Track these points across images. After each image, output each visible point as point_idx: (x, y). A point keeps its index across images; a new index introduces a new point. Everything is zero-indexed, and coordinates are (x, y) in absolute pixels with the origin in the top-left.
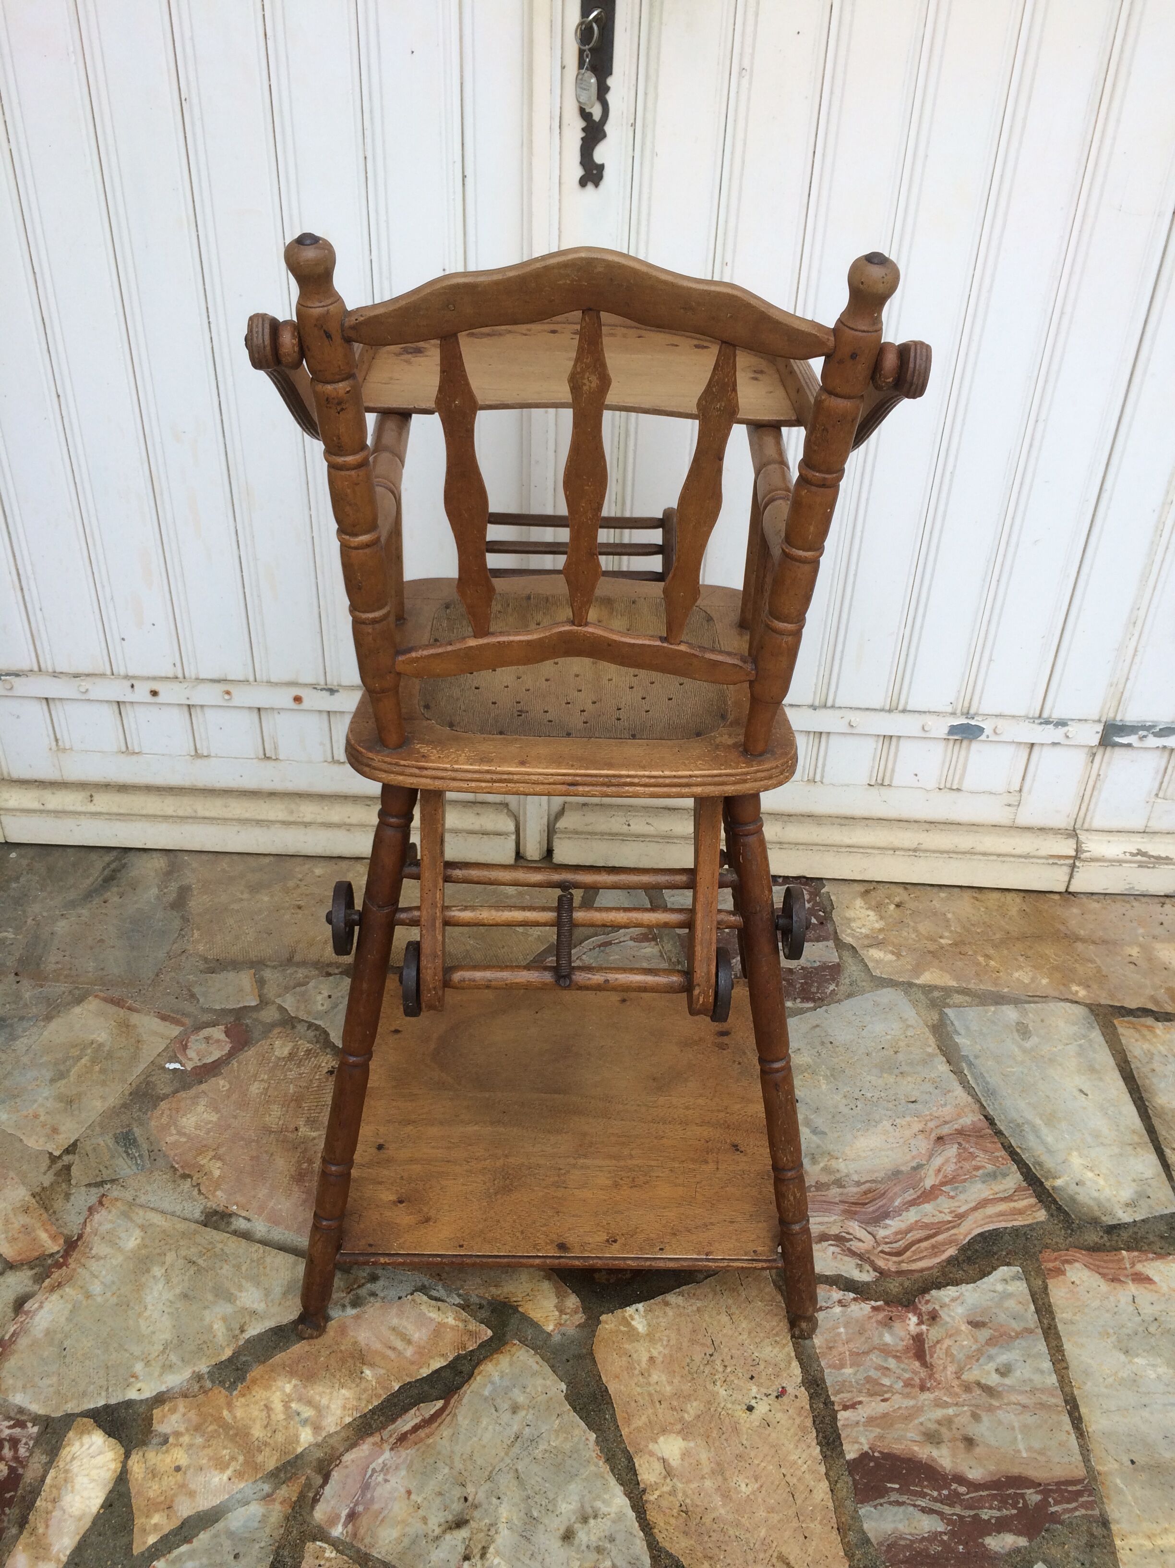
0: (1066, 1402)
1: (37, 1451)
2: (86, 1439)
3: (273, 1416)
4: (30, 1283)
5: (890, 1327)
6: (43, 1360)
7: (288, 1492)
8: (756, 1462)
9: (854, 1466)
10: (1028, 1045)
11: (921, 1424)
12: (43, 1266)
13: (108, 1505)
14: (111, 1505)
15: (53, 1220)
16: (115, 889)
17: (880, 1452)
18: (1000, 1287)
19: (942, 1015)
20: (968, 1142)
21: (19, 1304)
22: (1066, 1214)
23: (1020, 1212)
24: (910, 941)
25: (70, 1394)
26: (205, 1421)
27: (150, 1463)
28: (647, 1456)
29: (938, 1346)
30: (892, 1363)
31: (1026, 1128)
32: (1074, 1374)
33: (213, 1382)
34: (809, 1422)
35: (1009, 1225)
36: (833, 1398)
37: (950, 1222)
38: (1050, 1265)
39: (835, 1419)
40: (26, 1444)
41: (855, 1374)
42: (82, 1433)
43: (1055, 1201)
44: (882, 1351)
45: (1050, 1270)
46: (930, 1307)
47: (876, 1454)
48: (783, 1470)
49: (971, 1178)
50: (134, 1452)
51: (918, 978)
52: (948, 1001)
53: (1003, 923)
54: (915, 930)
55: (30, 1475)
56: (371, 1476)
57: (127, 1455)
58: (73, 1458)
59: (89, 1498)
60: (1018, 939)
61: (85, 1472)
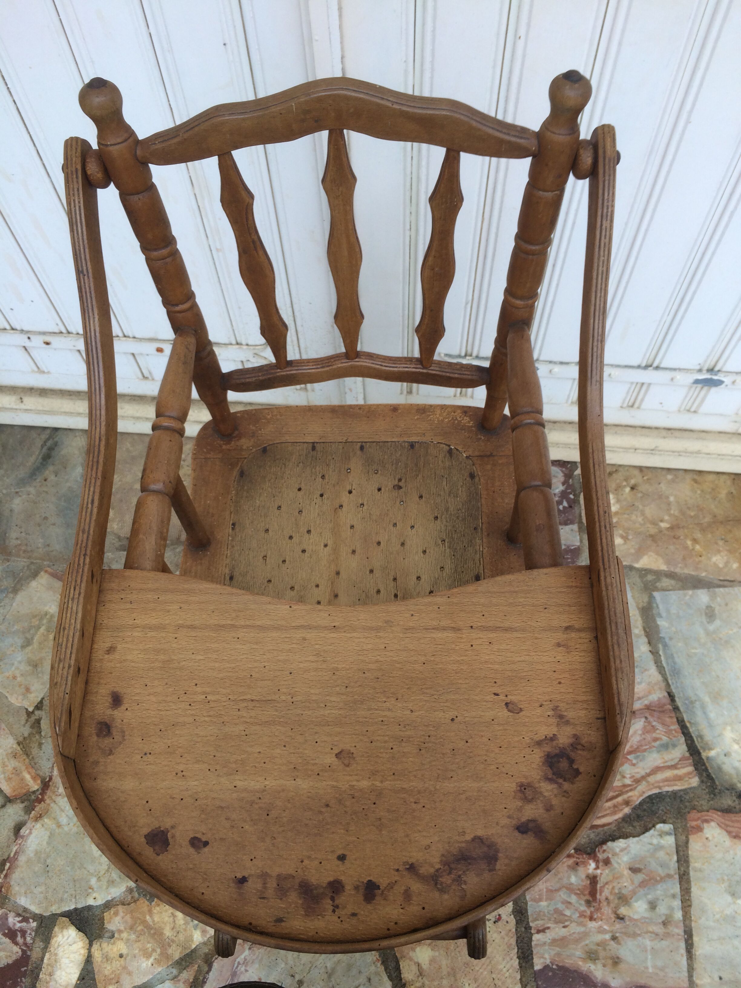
0: (685, 932)
1: (37, 939)
2: (65, 932)
3: (177, 922)
4: (22, 813)
5: (576, 871)
6: (35, 873)
7: (188, 975)
8: (477, 968)
9: (537, 975)
10: (711, 628)
11: (587, 945)
12: (29, 800)
13: (82, 978)
14: (83, 979)
15: (33, 764)
16: (51, 468)
17: (557, 965)
18: (655, 841)
19: (651, 597)
20: (653, 716)
21: (18, 829)
22: (712, 779)
23: (679, 778)
24: (637, 525)
25: (53, 900)
26: (136, 923)
27: (104, 951)
28: (408, 961)
29: (607, 886)
30: (573, 899)
31: (697, 704)
32: (694, 912)
33: (139, 894)
34: (513, 941)
35: (670, 789)
36: (531, 924)
37: (629, 785)
38: (694, 823)
39: (531, 940)
40: (30, 934)
41: (548, 906)
42: (62, 928)
43: (706, 770)
44: (568, 889)
45: (693, 827)
46: (605, 855)
47: (554, 967)
48: (494, 976)
49: (650, 748)
50: (94, 943)
51: (637, 561)
52: (658, 584)
53: (713, 506)
54: (643, 513)
55: (35, 954)
56: (237, 967)
57: (91, 945)
58: (59, 946)
59: (70, 973)
60: (721, 523)
61: (67, 956)
